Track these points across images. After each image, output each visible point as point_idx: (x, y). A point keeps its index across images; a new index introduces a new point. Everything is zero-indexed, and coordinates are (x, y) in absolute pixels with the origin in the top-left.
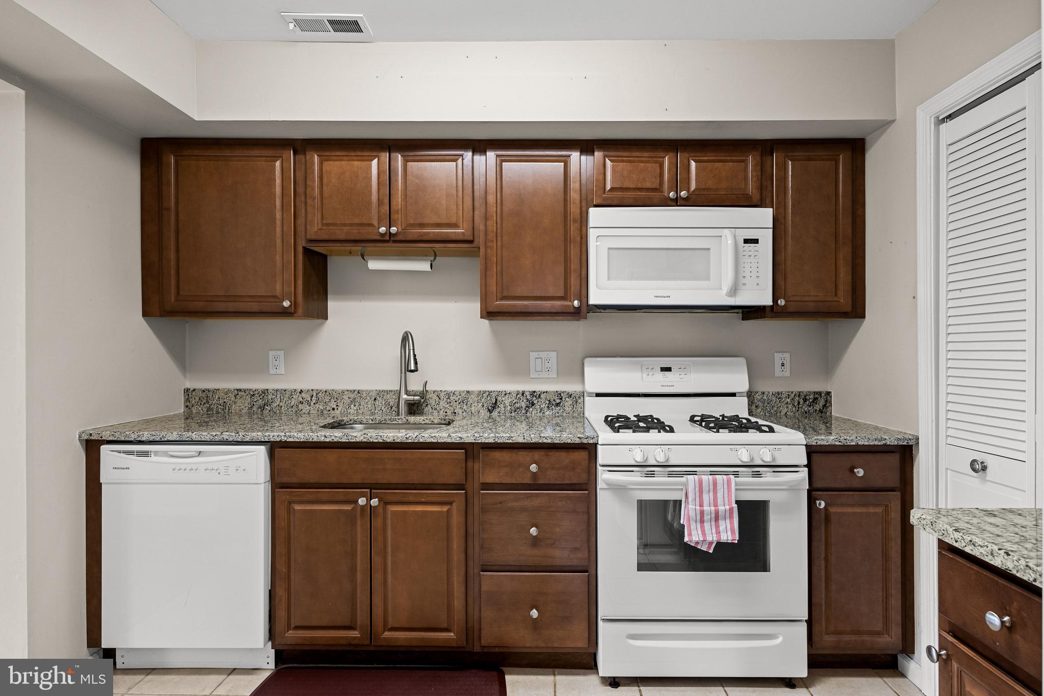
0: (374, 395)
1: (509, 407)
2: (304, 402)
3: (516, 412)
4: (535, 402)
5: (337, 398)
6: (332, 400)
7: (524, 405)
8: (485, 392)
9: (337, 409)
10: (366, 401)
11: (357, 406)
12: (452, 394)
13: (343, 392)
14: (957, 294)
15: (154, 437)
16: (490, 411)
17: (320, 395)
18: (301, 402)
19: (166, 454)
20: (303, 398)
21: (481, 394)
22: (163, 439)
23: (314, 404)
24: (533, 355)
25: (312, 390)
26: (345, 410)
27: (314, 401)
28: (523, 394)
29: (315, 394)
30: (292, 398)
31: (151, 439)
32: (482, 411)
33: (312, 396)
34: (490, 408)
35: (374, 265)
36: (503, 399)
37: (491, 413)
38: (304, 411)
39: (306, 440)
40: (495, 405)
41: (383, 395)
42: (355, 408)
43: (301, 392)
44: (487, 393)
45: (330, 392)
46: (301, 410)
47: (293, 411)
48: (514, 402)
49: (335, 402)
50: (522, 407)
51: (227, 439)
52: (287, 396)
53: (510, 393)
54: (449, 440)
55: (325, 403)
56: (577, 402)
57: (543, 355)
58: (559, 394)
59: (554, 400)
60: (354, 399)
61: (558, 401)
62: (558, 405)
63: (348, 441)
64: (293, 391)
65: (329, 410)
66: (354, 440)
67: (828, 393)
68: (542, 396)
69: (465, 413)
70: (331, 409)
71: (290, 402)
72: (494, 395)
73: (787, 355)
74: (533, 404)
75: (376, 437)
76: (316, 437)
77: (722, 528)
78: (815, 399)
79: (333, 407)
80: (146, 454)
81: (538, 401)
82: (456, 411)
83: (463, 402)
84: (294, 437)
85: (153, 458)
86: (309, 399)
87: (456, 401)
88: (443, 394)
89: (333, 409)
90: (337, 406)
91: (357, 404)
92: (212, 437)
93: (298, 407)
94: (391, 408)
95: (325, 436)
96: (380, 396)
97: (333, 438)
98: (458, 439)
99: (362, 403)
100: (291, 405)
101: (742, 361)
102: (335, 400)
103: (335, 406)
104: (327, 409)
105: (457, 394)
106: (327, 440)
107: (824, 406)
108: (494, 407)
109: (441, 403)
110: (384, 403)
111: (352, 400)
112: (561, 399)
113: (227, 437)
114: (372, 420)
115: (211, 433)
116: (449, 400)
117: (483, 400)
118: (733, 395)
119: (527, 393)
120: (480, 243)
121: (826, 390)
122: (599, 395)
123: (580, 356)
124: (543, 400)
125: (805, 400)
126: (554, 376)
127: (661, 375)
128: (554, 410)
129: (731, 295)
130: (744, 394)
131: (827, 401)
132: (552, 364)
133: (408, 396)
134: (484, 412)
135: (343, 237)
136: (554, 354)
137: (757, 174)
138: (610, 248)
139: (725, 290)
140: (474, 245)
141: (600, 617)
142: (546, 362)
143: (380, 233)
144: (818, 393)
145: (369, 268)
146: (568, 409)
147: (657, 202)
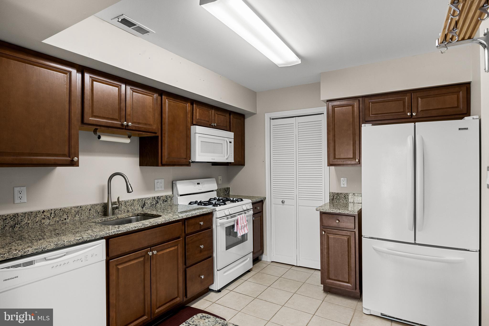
0: (89, 207)
1: (150, 205)
2: (46, 218)
3: (152, 207)
4: (159, 201)
5: (67, 212)
6: (65, 214)
7: (155, 203)
8: (140, 199)
9: (68, 219)
10: (85, 211)
11: (80, 215)
12: (127, 202)
13: (71, 208)
14: (276, 162)
15: (37, 250)
16: (142, 208)
17: (57, 212)
18: (43, 218)
19: (45, 259)
20: (45, 216)
21: (139, 200)
22: (44, 250)
23: (53, 218)
24: (156, 181)
25: (51, 210)
26: (73, 219)
27: (52, 216)
28: (154, 199)
29: (53, 212)
30: (37, 216)
31: (35, 252)
32: (139, 208)
33: (51, 214)
34: (142, 206)
36: (147, 201)
37: (143, 208)
38: (45, 224)
39: (127, 231)
40: (144, 205)
41: (94, 207)
42: (79, 216)
43: (44, 212)
44: (141, 200)
45: (63, 209)
46: (44, 223)
47: (38, 224)
48: (151, 202)
49: (66, 215)
50: (154, 204)
51: (86, 240)
52: (33, 216)
53: (150, 198)
54: (179, 219)
55: (60, 216)
56: (172, 199)
57: (160, 181)
58: (166, 197)
59: (165, 199)
60: (78, 211)
61: (166, 200)
62: (166, 201)
63: (144, 227)
64: (38, 212)
65: (63, 220)
66: (147, 226)
67: (229, 188)
68: (161, 198)
69: (132, 210)
70: (64, 219)
71: (35, 219)
72: (144, 200)
73: (221, 177)
74: (158, 202)
75: (155, 223)
76: (131, 228)
77: (245, 230)
78: (227, 190)
79: (65, 218)
80: (31, 263)
81: (160, 201)
82: (129, 210)
83: (132, 205)
84: (121, 230)
85: (36, 265)
86: (49, 216)
87: (129, 205)
88: (123, 202)
89: (65, 219)
90: (68, 217)
91: (80, 214)
92: (77, 241)
93: (41, 222)
94: (99, 213)
95: (135, 227)
96: (92, 208)
97: (138, 227)
98: (181, 217)
99: (83, 213)
100: (36, 221)
101: (214, 179)
102: (67, 213)
103: (66, 217)
104: (62, 219)
105: (129, 201)
106: (136, 229)
108: (144, 206)
109: (122, 207)
110: (95, 211)
111: (77, 212)
112: (167, 199)
113: (86, 239)
114: (101, 220)
115: (76, 239)
116: (126, 205)
117: (140, 203)
118: (213, 191)
119: (156, 198)
120: (159, 134)
121: (229, 187)
122: (181, 195)
123: (171, 180)
124: (161, 200)
125: (225, 191)
126: (164, 189)
127: (197, 186)
128: (165, 204)
129: (227, 159)
130: (216, 190)
131: (229, 190)
132: (163, 185)
133: (112, 205)
134: (140, 208)
135: (103, 124)
136: (163, 180)
137: (228, 121)
138: (201, 141)
139: (226, 157)
140: (157, 135)
141: (216, 270)
142: (160, 183)
143: (122, 125)
144: (228, 188)
145: (101, 139)
146: (169, 202)
147: (208, 126)
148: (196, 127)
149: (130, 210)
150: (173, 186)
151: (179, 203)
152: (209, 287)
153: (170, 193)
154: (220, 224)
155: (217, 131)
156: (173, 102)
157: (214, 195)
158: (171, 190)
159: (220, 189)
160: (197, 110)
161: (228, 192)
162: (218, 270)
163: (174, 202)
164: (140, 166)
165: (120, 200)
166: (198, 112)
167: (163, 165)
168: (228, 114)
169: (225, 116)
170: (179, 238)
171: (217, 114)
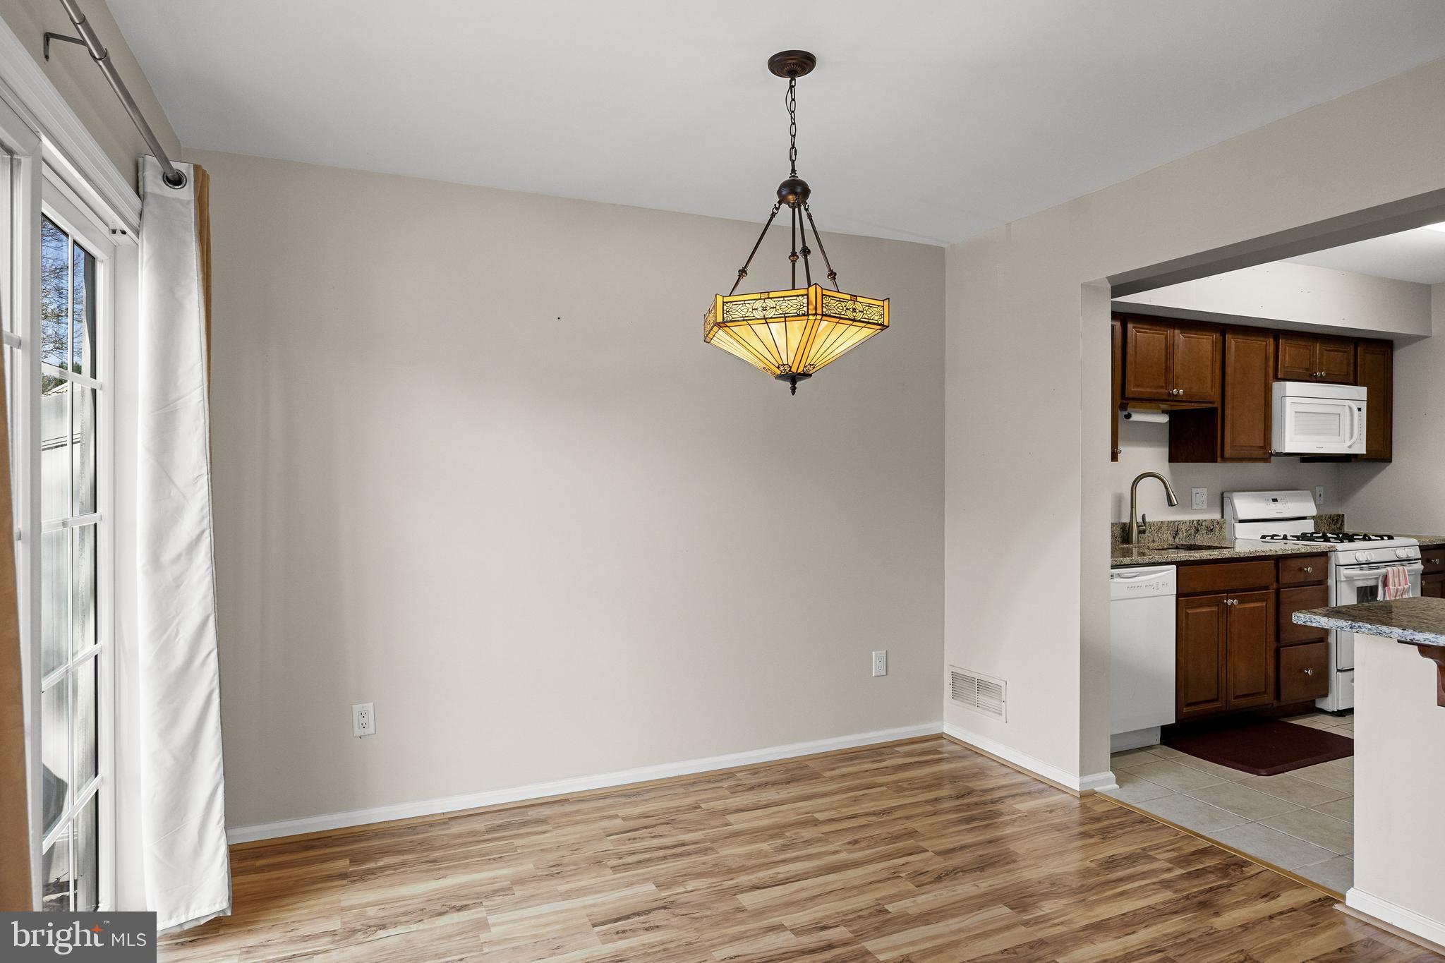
1: (1186, 531)
3: (1189, 538)
4: (1199, 529)
7: (1193, 532)
12: (1154, 524)
15: (1116, 563)
16: (1174, 538)
19: (1119, 576)
21: (1169, 522)
24: (1194, 491)
28: (1192, 523)
35: (1136, 417)
36: (1181, 526)
39: (1200, 558)
44: (1172, 523)
48: (1189, 527)
51: (1157, 561)
53: (1184, 522)
54: (1271, 554)
56: (1222, 527)
57: (1200, 490)
58: (1212, 521)
59: (1210, 527)
61: (1212, 527)
62: (1211, 530)
67: (1343, 515)
68: (1203, 524)
72: (1176, 524)
73: (1322, 488)
74: (1198, 531)
76: (1205, 556)
78: (1337, 520)
81: (1201, 528)
82: (1154, 539)
83: (1159, 531)
87: (1154, 531)
92: (1149, 560)
94: (1116, 538)
98: (1275, 552)
101: (1309, 493)
106: (1211, 558)
107: (1341, 525)
108: (1176, 534)
109: (1150, 530)
112: (1213, 525)
117: (1170, 528)
118: (1304, 518)
119: (1195, 522)
120: (1217, 404)
121: (1341, 513)
122: (1241, 521)
123: (1219, 492)
124: (1203, 527)
125: (1333, 521)
126: (1206, 507)
127: (1273, 504)
128: (1210, 536)
129: (1350, 447)
130: (1313, 517)
131: (1343, 521)
132: (1205, 498)
133: (1138, 526)
134: (1170, 538)
135: (1147, 396)
136: (1206, 489)
137: (1352, 361)
138: (1296, 412)
139: (1348, 443)
140: (1215, 406)
141: (1336, 671)
142: (1201, 496)
143: (1169, 395)
144: (1338, 515)
145: (1131, 419)
146: (1217, 534)
147: (1308, 379)
148: (1285, 385)
149: (1156, 538)
150: (1222, 501)
151: (1237, 536)
152: (1314, 702)
153: (1217, 516)
154: (1346, 577)
155: (1327, 388)
156: (1243, 342)
157: (1308, 527)
158: (1220, 510)
159: (1321, 516)
160: (1285, 349)
161: (1338, 525)
162: (1338, 670)
163: (1226, 533)
164: (1170, 462)
165: (1147, 520)
166: (1288, 352)
167: (1224, 459)
168: (1352, 347)
169: (1345, 352)
170: (1267, 588)
171: (1326, 350)
